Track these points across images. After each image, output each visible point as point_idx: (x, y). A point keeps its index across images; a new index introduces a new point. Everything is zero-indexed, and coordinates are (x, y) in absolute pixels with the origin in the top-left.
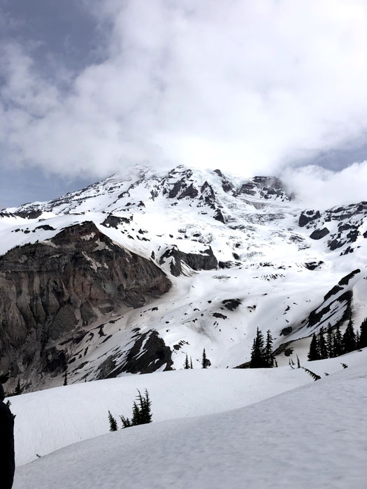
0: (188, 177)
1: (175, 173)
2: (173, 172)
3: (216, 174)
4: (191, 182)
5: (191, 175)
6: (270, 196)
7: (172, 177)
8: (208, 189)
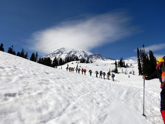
0: (75, 53)
1: (72, 52)
2: (71, 51)
3: (83, 52)
4: (76, 55)
5: (76, 52)
6: (97, 58)
7: (71, 53)
8: (81, 57)
